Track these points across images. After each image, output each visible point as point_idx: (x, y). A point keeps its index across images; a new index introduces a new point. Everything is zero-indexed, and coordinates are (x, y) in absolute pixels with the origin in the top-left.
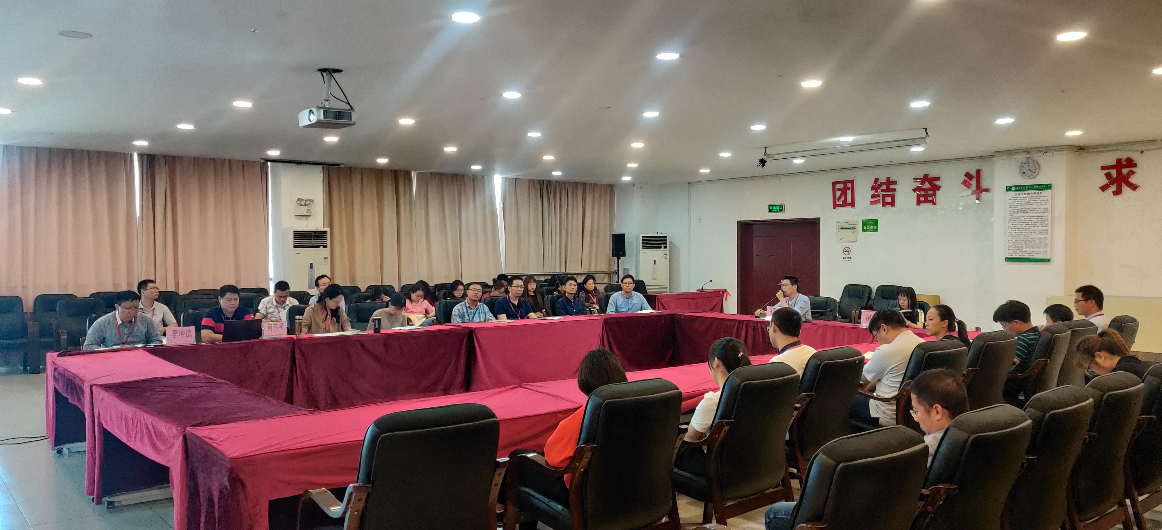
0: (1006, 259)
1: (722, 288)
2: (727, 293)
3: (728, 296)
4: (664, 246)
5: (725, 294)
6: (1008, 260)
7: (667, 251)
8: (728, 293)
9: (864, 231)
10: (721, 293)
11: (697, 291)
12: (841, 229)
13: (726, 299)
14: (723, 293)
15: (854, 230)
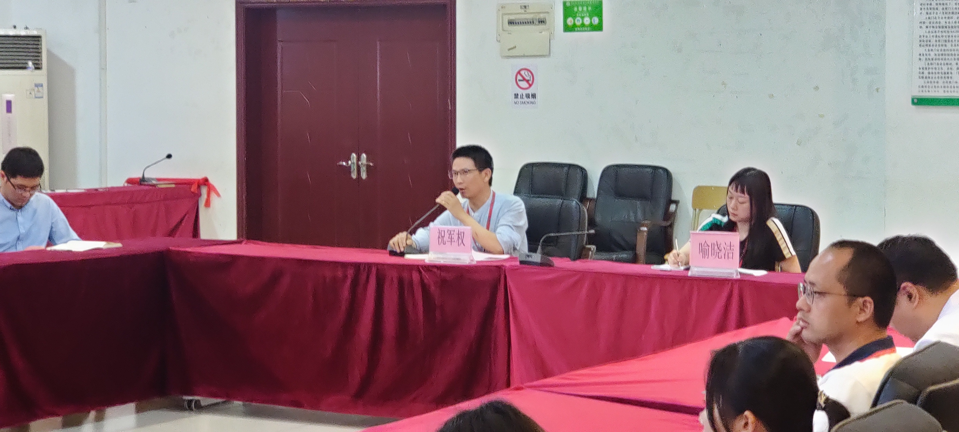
0: (913, 100)
1: (196, 175)
2: (211, 188)
3: (213, 196)
4: (34, 64)
5: (204, 191)
6: (919, 102)
7: (41, 76)
8: (213, 187)
9: (567, 28)
10: (194, 188)
11: (126, 185)
12: (511, 23)
13: (208, 204)
14: (199, 187)
15: (541, 27)
